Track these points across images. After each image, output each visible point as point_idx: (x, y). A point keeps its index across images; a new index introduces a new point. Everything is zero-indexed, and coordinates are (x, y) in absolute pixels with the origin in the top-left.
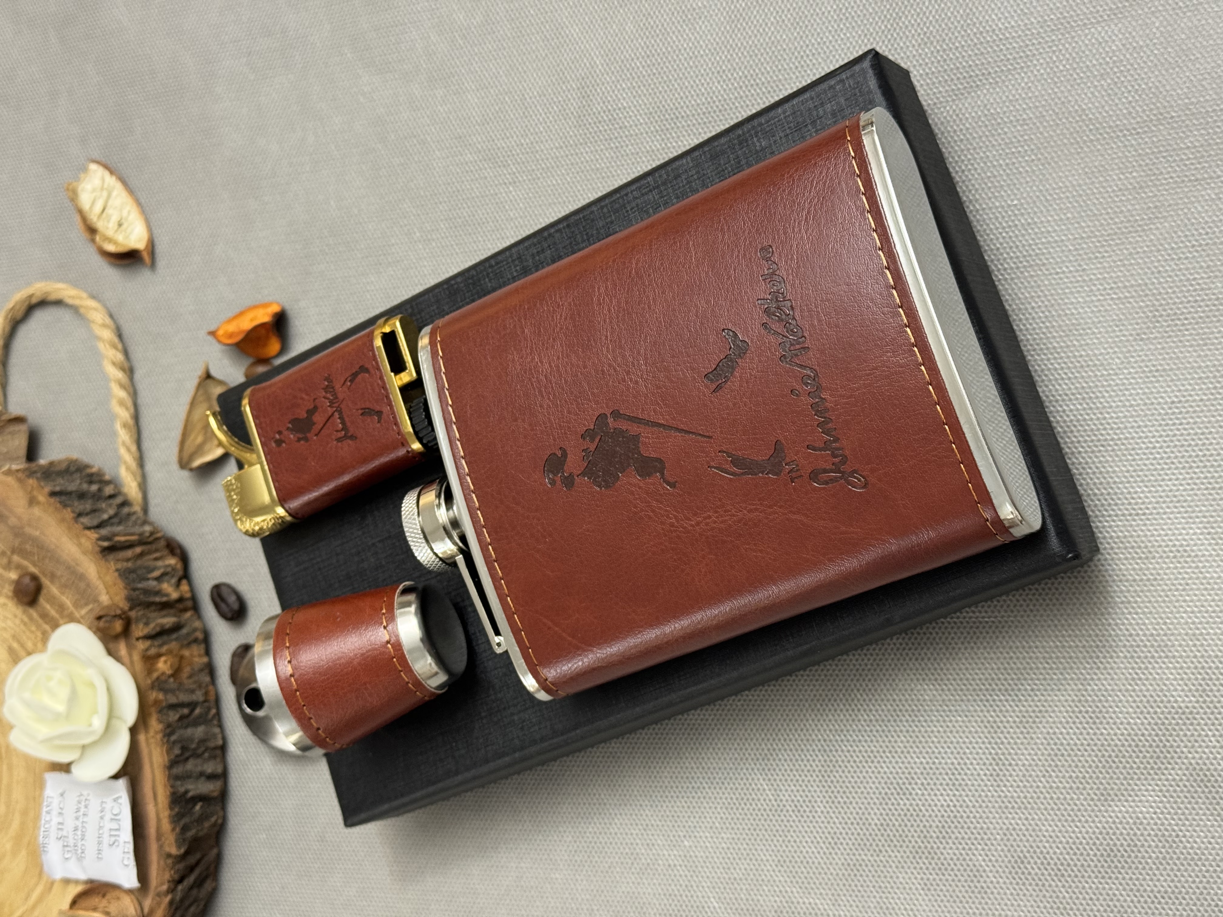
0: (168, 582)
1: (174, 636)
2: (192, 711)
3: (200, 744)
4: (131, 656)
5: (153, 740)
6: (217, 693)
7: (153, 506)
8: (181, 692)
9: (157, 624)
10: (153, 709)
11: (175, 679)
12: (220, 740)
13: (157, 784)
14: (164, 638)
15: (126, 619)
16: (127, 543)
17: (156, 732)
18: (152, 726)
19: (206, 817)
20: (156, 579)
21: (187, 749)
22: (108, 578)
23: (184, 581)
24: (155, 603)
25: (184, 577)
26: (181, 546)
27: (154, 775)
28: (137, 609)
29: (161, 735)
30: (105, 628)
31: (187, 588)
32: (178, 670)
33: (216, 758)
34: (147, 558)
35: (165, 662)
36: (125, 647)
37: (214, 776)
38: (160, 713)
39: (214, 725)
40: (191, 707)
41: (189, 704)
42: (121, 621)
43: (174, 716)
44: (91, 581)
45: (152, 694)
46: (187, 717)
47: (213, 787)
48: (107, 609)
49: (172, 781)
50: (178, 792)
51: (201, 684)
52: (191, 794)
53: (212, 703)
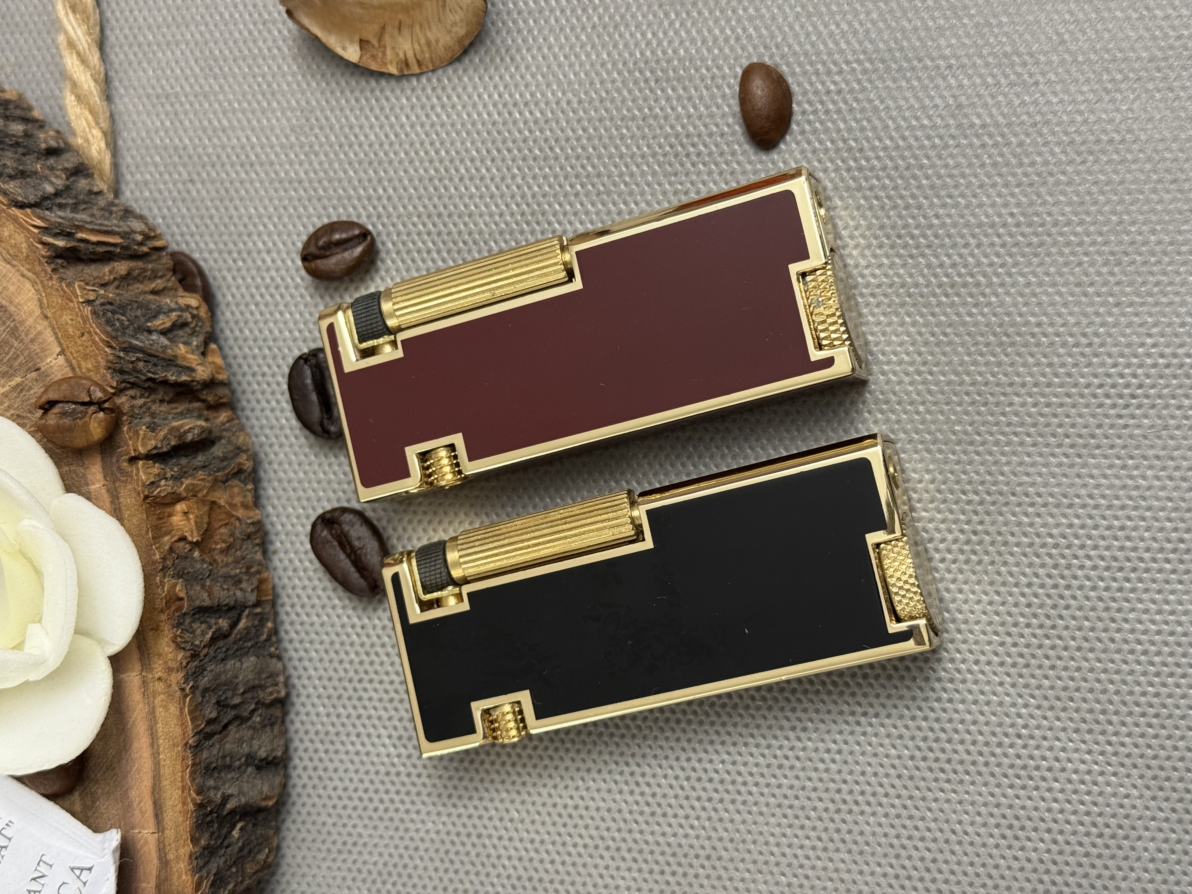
0: (185, 343)
1: (201, 458)
2: (234, 625)
3: (248, 695)
4: (114, 497)
5: (160, 687)
6: (274, 588)
7: (132, 186)
8: (215, 580)
9: (172, 429)
10: (163, 617)
11: (202, 551)
12: (281, 686)
13: (165, 783)
14: (184, 461)
15: (112, 410)
16: (101, 249)
17: (170, 670)
18: (160, 655)
19: (250, 852)
20: (164, 333)
21: (226, 706)
22: (66, 318)
23: (213, 346)
24: (165, 383)
25: (211, 338)
26: (201, 273)
27: (157, 764)
28: (131, 392)
29: (181, 675)
30: (61, 429)
31: (219, 361)
32: (207, 534)
33: (272, 725)
34: (141, 287)
35: (186, 513)
36: (99, 476)
37: (269, 763)
38: (179, 625)
39: (271, 656)
40: (234, 614)
41: (230, 609)
42: (101, 414)
43: (204, 633)
44: (22, 322)
45: (162, 583)
46: (225, 636)
47: (266, 789)
48: (64, 387)
49: (199, 780)
50: (210, 802)
51: (248, 568)
52: (230, 806)
53: (268, 608)
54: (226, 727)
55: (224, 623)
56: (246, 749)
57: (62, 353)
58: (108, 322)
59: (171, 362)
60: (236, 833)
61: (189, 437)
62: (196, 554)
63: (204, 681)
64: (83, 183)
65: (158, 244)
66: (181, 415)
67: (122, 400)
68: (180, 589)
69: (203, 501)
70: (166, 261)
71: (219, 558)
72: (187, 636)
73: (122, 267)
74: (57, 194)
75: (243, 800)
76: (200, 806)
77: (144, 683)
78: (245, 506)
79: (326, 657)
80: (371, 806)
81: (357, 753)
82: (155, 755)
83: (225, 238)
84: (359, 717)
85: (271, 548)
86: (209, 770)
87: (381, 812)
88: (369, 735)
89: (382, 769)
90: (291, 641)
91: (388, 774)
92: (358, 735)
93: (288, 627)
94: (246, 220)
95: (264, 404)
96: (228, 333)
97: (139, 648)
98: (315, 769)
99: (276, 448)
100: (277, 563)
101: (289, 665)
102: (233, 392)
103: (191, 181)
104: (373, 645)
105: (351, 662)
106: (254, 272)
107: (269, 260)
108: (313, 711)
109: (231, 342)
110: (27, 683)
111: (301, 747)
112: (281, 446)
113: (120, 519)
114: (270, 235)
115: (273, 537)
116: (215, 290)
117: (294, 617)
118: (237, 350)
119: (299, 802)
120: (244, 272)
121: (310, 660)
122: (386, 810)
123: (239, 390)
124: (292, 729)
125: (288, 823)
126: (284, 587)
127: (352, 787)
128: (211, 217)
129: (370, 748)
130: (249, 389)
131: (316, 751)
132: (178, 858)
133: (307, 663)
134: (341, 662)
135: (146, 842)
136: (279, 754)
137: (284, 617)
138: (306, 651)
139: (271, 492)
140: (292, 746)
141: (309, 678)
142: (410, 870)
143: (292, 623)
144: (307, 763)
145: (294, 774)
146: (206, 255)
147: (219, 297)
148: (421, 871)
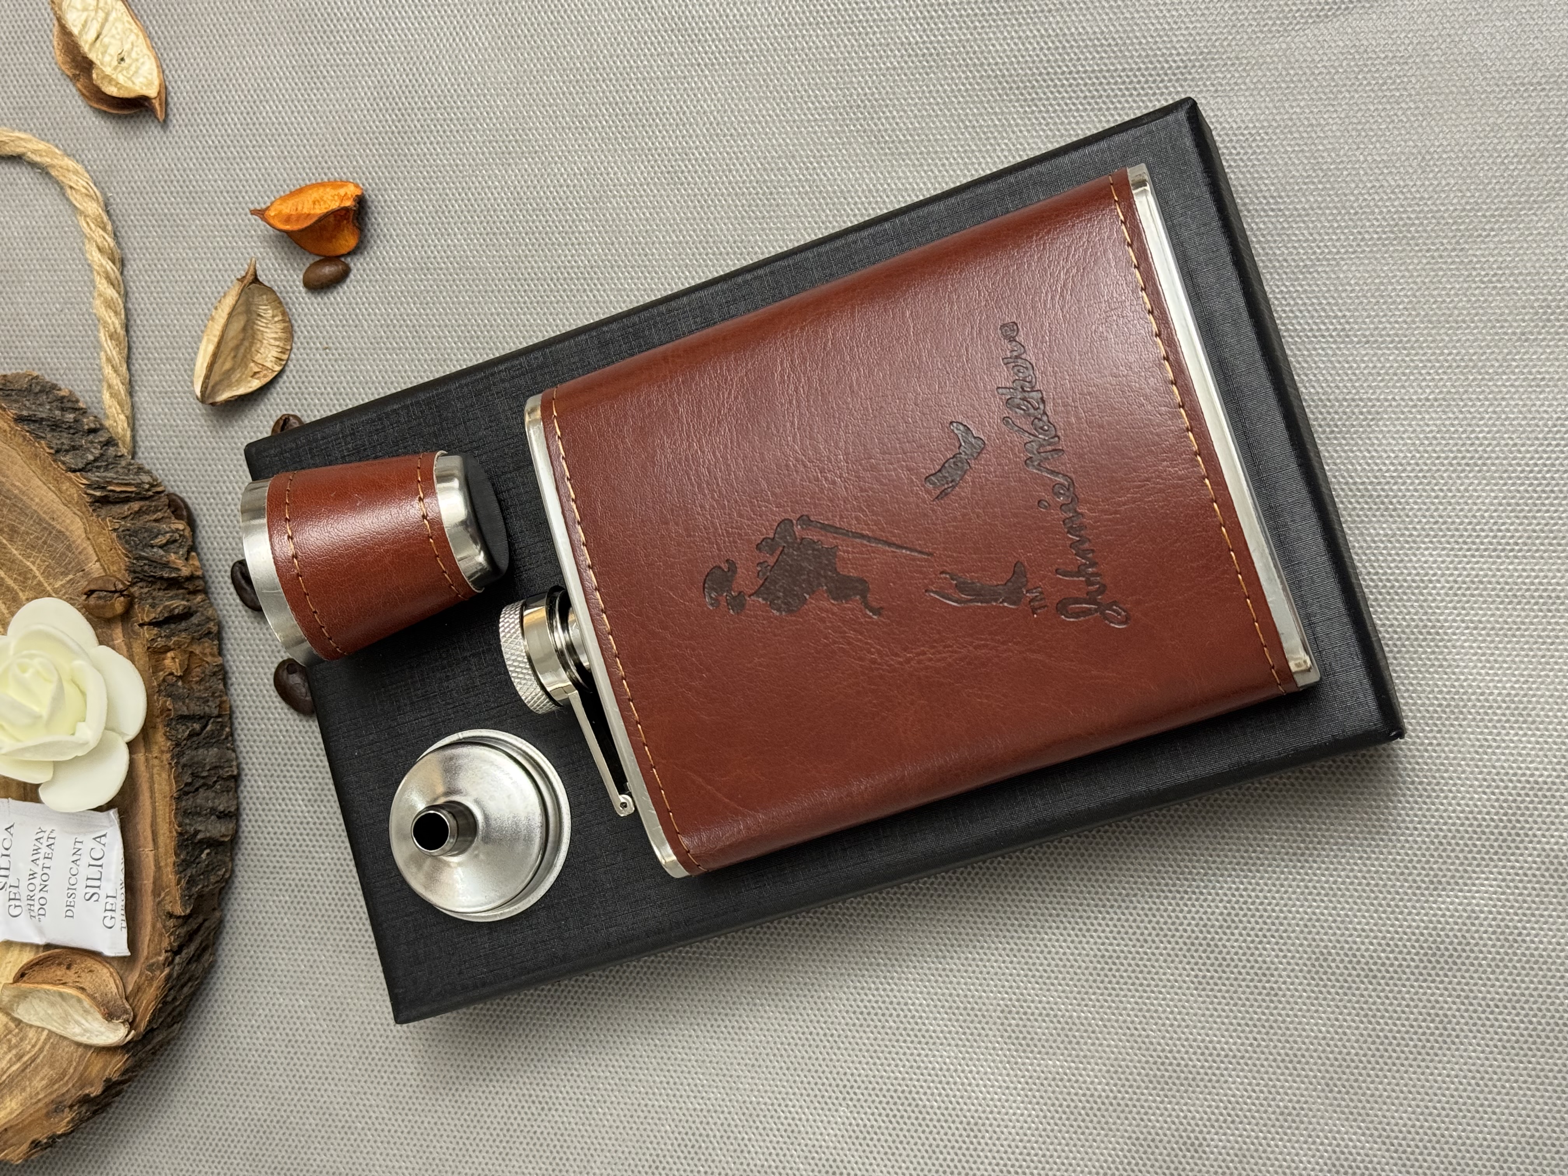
0: (175, 553)
1: (183, 625)
2: (204, 727)
3: (212, 772)
4: (129, 647)
5: (156, 762)
6: (231, 707)
7: (143, 449)
8: (191, 700)
9: (165, 607)
10: (158, 720)
11: (184, 682)
12: (235, 769)
13: (159, 820)
14: (173, 626)
15: (128, 596)
16: (123, 496)
17: (162, 752)
18: (156, 743)
19: (213, 869)
20: (161, 547)
21: (198, 777)
22: (102, 540)
23: (193, 554)
24: (161, 578)
25: (193, 548)
26: (187, 507)
27: (154, 809)
28: (140, 584)
29: (169, 755)
30: (97, 607)
31: (197, 563)
32: (187, 671)
33: (228, 792)
34: (148, 517)
35: (173, 658)
36: (121, 635)
37: (226, 815)
38: (168, 725)
39: (228, 749)
40: (204, 721)
41: (201, 718)
42: (122, 598)
43: (184, 731)
44: (74, 542)
45: (158, 700)
46: (198, 734)
47: (223, 830)
48: (100, 582)
49: (180, 818)
50: (186, 832)
51: (214, 693)
52: (199, 837)
53: (226, 719)
54: (197, 790)
55: (197, 726)
56: (210, 804)
57: (98, 560)
58: (127, 542)
59: (166, 565)
60: (204, 856)
61: (176, 611)
62: (180, 683)
63: (184, 760)
64: (111, 451)
65: (159, 489)
66: (172, 598)
67: (135, 590)
68: (169, 704)
69: (185, 651)
70: (164, 500)
71: (195, 687)
72: (173, 732)
73: (136, 506)
74: (96, 460)
75: (208, 835)
76: (180, 834)
77: (147, 760)
78: (213, 655)
79: (263, 751)
80: (291, 844)
81: (283, 811)
82: (153, 803)
83: (202, 484)
84: (284, 788)
85: (230, 682)
86: (186, 813)
87: (297, 847)
88: (290, 799)
89: (298, 820)
90: (241, 741)
91: (301, 823)
92: (283, 799)
93: (239, 732)
94: (216, 472)
95: (226, 590)
96: (203, 544)
97: (144, 739)
98: (256, 821)
99: (233, 618)
100: (233, 691)
101: (240, 756)
102: (206, 582)
103: (182, 447)
104: (293, 743)
105: (279, 754)
106: (220, 506)
107: (230, 498)
108: (255, 785)
109: (205, 550)
110: (76, 757)
111: (248, 808)
112: (236, 617)
113: (133, 662)
114: (231, 482)
115: (230, 675)
116: (195, 517)
117: (243, 725)
118: (209, 556)
119: (246, 842)
120: (214, 506)
121: (254, 752)
122: (301, 846)
123: (210, 581)
124: (242, 796)
125: (239, 855)
126: (237, 707)
127: (279, 831)
128: (194, 470)
129: (290, 807)
130: (216, 581)
131: (257, 810)
132: (166, 865)
133: (251, 755)
134: (273, 753)
135: (147, 856)
136: (233, 809)
137: (236, 725)
138: (251, 747)
139: (229, 646)
140: (242, 807)
141: (253, 764)
142: (315, 883)
143: (242, 729)
144: (251, 817)
145: (243, 824)
146: (190, 494)
147: (198, 522)
148: (322, 883)
